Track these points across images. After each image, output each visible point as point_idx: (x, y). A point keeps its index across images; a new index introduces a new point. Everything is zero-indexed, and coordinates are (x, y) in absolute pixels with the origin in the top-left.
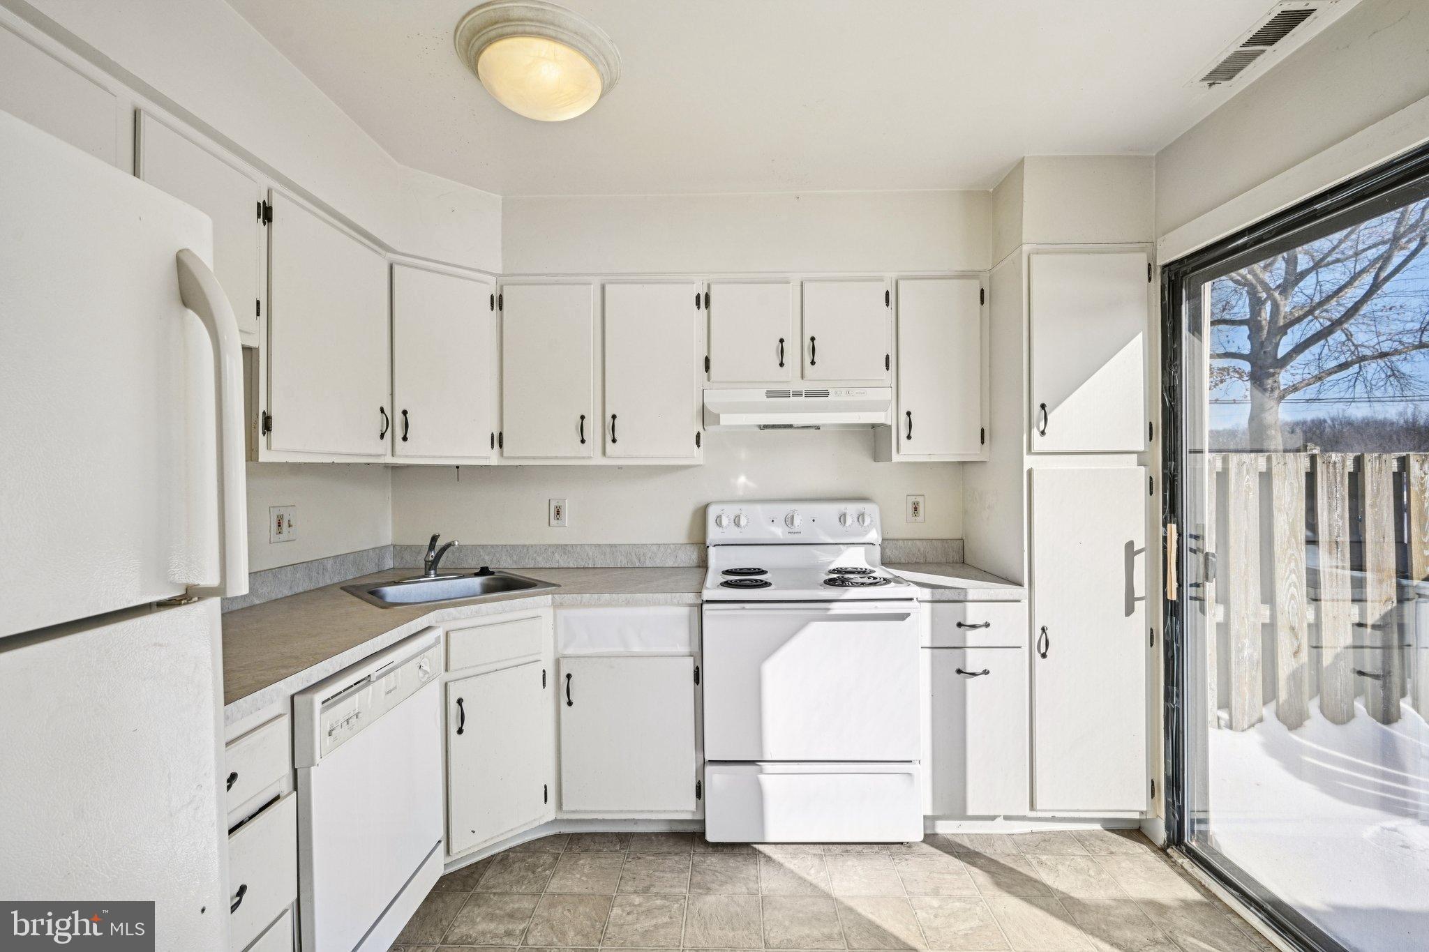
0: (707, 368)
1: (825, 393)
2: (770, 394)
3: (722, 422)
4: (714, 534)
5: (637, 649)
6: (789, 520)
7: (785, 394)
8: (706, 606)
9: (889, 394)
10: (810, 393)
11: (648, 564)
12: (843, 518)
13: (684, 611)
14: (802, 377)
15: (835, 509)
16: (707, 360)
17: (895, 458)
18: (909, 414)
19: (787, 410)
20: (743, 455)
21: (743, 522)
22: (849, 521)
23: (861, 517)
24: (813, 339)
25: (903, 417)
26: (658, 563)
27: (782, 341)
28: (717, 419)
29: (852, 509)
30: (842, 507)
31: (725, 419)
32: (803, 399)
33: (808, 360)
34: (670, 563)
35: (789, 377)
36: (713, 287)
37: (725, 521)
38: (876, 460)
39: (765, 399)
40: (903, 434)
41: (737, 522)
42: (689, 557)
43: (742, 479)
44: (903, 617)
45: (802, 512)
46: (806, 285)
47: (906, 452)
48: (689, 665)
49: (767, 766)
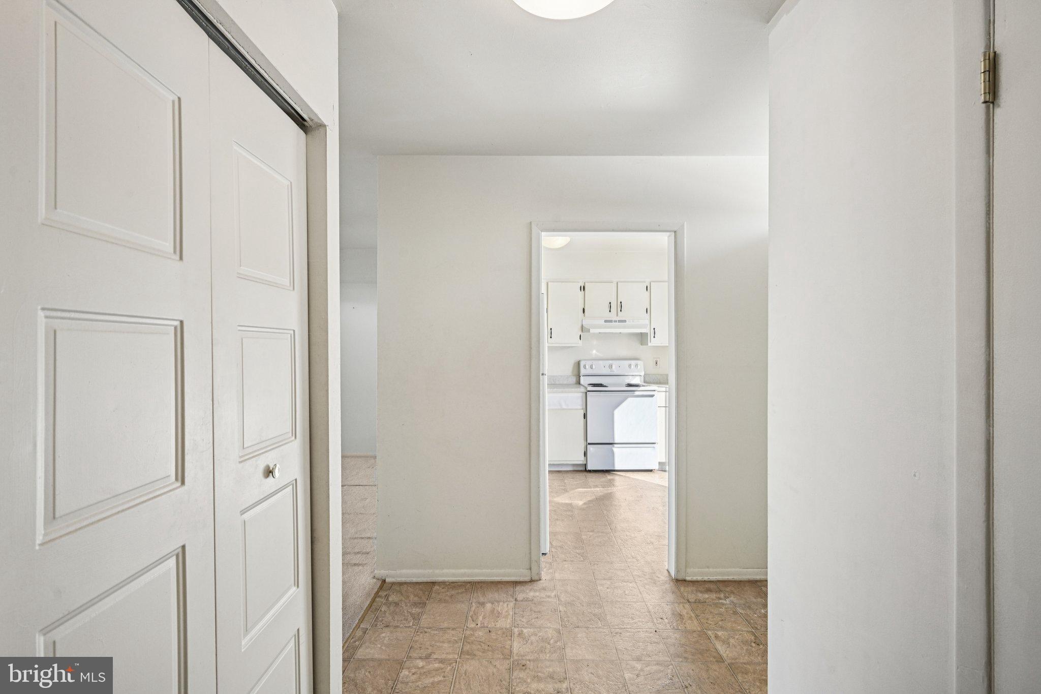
0: (584, 312)
1: (625, 321)
2: (606, 321)
3: (591, 332)
4: (583, 371)
5: (564, 407)
6: (611, 366)
7: (611, 321)
8: (588, 393)
9: (647, 322)
10: (620, 321)
11: (557, 383)
12: (630, 366)
13: (580, 395)
14: (617, 316)
15: (627, 363)
16: (584, 310)
17: (649, 344)
18: (654, 329)
19: (611, 327)
20: (595, 342)
21: (594, 367)
22: (632, 367)
23: (636, 365)
24: (621, 302)
25: (652, 330)
26: (561, 383)
27: (610, 303)
28: (588, 331)
29: (633, 363)
30: (630, 362)
31: (592, 331)
32: (617, 323)
33: (619, 309)
34: (565, 383)
35: (613, 316)
36: (586, 284)
37: (587, 367)
38: (642, 345)
39: (603, 323)
40: (652, 335)
41: (592, 368)
42: (574, 380)
43: (594, 352)
44: (652, 396)
45: (615, 364)
46: (619, 283)
47: (653, 342)
48: (582, 412)
49: (615, 445)
